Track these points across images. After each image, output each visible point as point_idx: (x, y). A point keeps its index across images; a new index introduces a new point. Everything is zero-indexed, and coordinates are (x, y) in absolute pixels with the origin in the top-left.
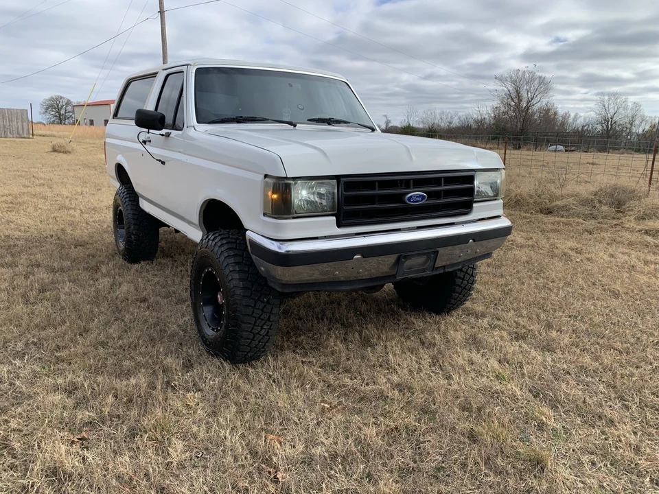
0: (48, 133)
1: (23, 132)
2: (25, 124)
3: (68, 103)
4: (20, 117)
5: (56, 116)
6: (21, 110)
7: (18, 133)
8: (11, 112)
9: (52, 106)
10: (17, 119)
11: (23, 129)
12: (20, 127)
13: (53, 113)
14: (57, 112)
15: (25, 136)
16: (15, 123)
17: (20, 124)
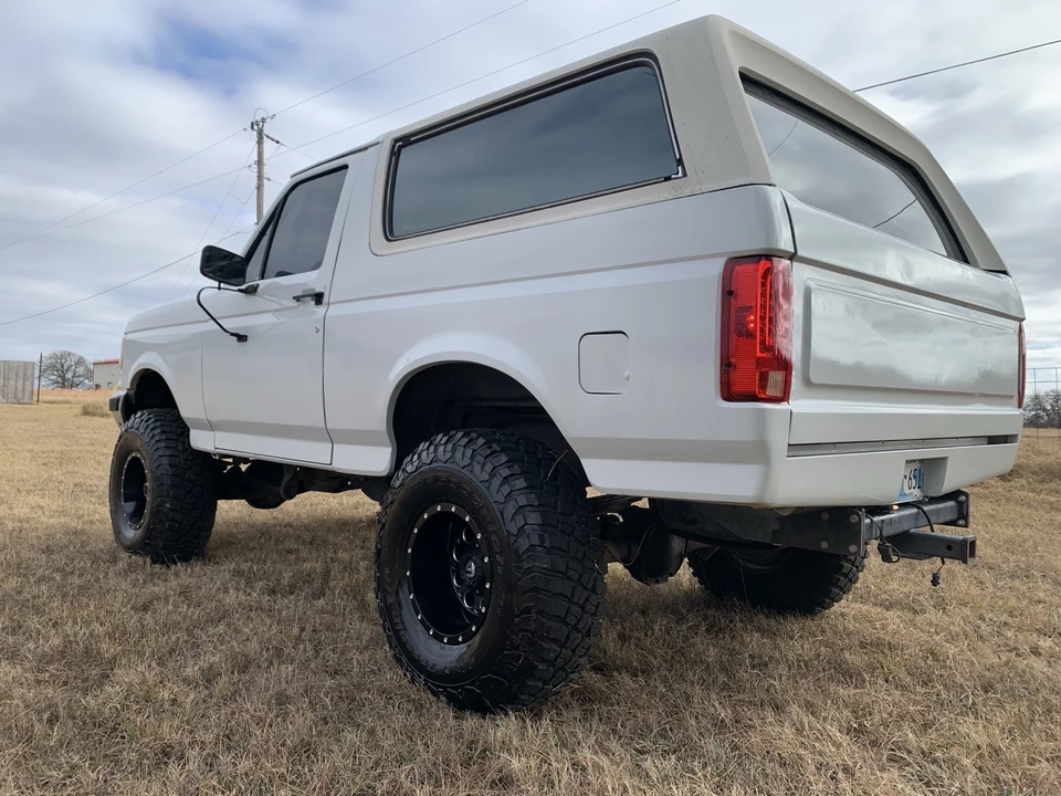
0: (59, 398)
1: (23, 395)
2: (28, 383)
3: (80, 362)
4: (21, 373)
5: (58, 383)
6: (25, 363)
7: (16, 398)
8: (10, 366)
9: (52, 367)
10: (17, 375)
11: (24, 390)
12: (20, 387)
13: (54, 377)
14: (59, 376)
15: (26, 401)
16: (12, 382)
17: (20, 382)
